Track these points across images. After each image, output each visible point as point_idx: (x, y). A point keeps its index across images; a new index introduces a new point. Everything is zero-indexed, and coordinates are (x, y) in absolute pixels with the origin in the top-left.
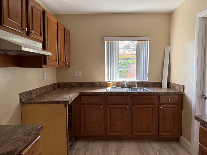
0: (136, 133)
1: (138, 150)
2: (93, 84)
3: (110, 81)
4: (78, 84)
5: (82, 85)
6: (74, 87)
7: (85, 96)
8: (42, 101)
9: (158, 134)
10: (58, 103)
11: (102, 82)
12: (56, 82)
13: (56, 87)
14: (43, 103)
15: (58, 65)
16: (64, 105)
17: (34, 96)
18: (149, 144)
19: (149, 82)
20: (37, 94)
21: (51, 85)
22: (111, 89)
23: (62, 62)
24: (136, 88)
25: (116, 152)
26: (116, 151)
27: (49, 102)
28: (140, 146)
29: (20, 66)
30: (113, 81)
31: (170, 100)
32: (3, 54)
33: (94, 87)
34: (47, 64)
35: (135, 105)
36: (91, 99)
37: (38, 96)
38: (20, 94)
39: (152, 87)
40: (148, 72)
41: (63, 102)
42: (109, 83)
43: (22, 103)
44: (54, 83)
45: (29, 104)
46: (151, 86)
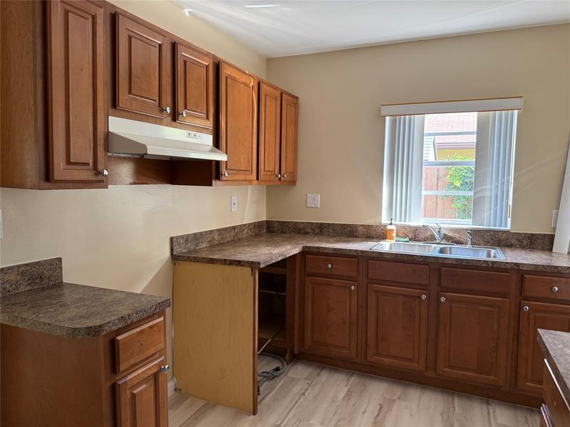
0: (445, 369)
1: (442, 414)
2: (349, 229)
3: (391, 224)
4: (313, 227)
5: (322, 230)
6: (303, 233)
7: (317, 256)
8: (211, 257)
9: (516, 386)
10: (239, 263)
11: (372, 226)
12: (265, 219)
13: (265, 231)
14: (212, 261)
15: (258, 179)
16: (249, 269)
17: (204, 245)
18: (485, 407)
19: (512, 233)
20: (211, 241)
21: (249, 224)
22: (391, 245)
23: (269, 173)
24: (467, 247)
25: (379, 407)
26: (380, 405)
27: (222, 260)
28: (454, 408)
29: (173, 182)
30: (402, 223)
31: (556, 289)
32: (137, 158)
33: (350, 237)
34: (223, 178)
35: (447, 292)
36: (330, 266)
37: (212, 246)
38: (172, 239)
39: (523, 247)
40: (510, 203)
41: (248, 262)
42: (389, 227)
43: (175, 258)
44: (259, 222)
45: (186, 260)
46: (518, 246)
